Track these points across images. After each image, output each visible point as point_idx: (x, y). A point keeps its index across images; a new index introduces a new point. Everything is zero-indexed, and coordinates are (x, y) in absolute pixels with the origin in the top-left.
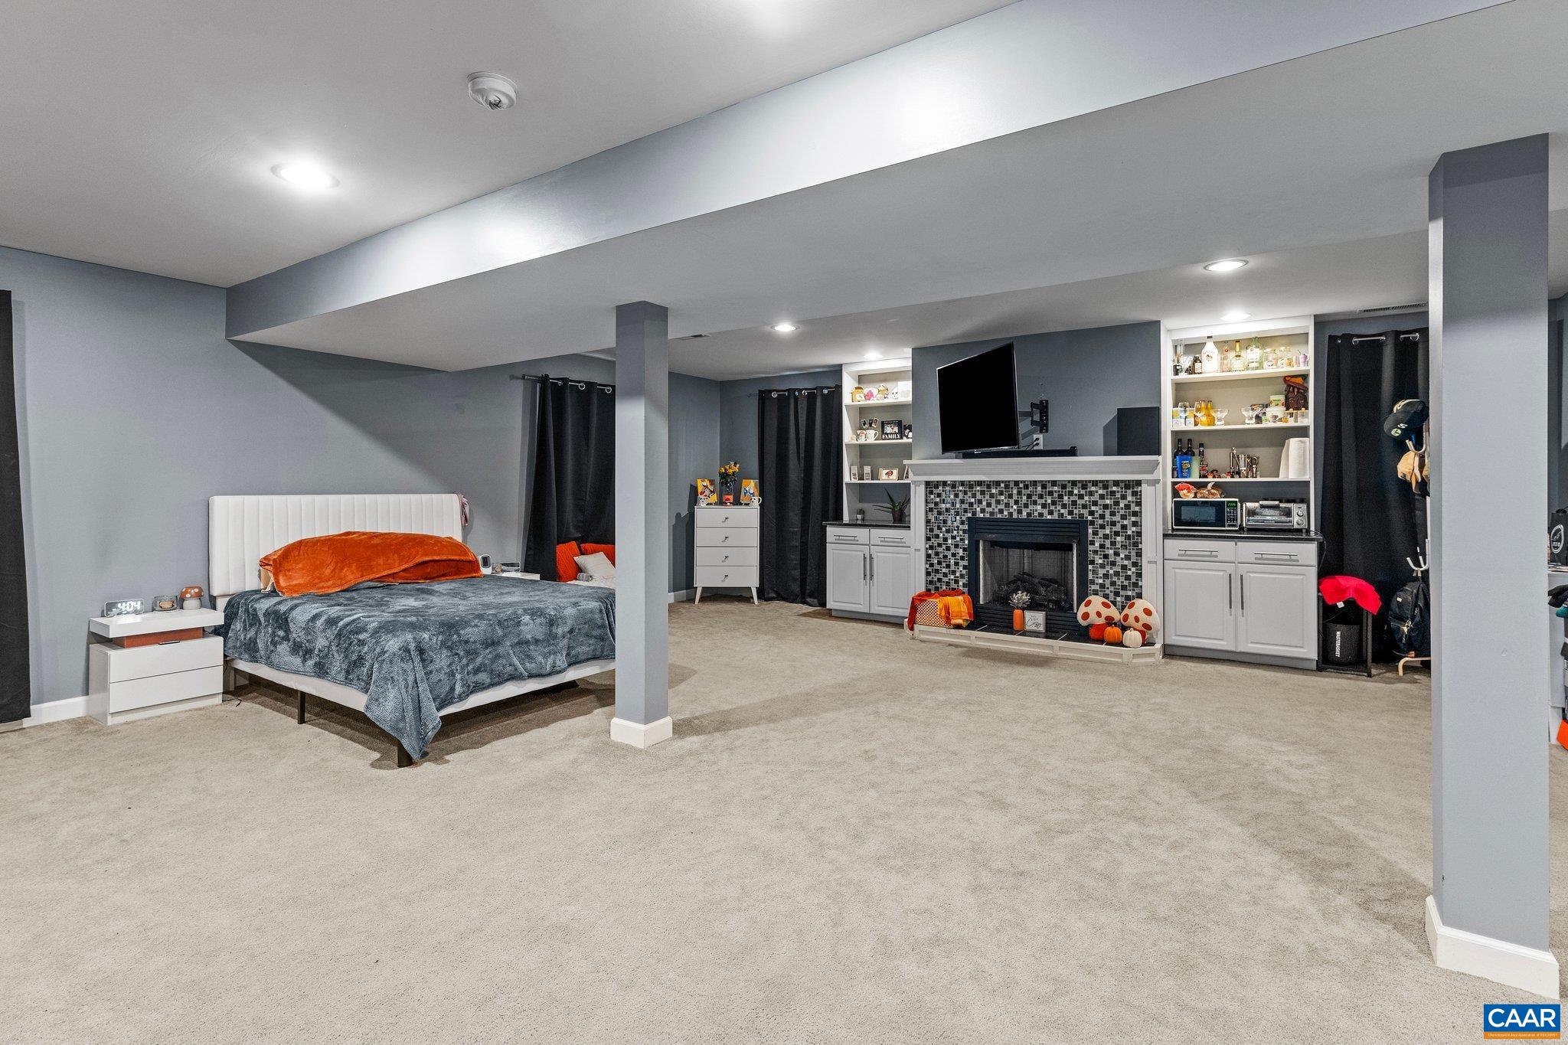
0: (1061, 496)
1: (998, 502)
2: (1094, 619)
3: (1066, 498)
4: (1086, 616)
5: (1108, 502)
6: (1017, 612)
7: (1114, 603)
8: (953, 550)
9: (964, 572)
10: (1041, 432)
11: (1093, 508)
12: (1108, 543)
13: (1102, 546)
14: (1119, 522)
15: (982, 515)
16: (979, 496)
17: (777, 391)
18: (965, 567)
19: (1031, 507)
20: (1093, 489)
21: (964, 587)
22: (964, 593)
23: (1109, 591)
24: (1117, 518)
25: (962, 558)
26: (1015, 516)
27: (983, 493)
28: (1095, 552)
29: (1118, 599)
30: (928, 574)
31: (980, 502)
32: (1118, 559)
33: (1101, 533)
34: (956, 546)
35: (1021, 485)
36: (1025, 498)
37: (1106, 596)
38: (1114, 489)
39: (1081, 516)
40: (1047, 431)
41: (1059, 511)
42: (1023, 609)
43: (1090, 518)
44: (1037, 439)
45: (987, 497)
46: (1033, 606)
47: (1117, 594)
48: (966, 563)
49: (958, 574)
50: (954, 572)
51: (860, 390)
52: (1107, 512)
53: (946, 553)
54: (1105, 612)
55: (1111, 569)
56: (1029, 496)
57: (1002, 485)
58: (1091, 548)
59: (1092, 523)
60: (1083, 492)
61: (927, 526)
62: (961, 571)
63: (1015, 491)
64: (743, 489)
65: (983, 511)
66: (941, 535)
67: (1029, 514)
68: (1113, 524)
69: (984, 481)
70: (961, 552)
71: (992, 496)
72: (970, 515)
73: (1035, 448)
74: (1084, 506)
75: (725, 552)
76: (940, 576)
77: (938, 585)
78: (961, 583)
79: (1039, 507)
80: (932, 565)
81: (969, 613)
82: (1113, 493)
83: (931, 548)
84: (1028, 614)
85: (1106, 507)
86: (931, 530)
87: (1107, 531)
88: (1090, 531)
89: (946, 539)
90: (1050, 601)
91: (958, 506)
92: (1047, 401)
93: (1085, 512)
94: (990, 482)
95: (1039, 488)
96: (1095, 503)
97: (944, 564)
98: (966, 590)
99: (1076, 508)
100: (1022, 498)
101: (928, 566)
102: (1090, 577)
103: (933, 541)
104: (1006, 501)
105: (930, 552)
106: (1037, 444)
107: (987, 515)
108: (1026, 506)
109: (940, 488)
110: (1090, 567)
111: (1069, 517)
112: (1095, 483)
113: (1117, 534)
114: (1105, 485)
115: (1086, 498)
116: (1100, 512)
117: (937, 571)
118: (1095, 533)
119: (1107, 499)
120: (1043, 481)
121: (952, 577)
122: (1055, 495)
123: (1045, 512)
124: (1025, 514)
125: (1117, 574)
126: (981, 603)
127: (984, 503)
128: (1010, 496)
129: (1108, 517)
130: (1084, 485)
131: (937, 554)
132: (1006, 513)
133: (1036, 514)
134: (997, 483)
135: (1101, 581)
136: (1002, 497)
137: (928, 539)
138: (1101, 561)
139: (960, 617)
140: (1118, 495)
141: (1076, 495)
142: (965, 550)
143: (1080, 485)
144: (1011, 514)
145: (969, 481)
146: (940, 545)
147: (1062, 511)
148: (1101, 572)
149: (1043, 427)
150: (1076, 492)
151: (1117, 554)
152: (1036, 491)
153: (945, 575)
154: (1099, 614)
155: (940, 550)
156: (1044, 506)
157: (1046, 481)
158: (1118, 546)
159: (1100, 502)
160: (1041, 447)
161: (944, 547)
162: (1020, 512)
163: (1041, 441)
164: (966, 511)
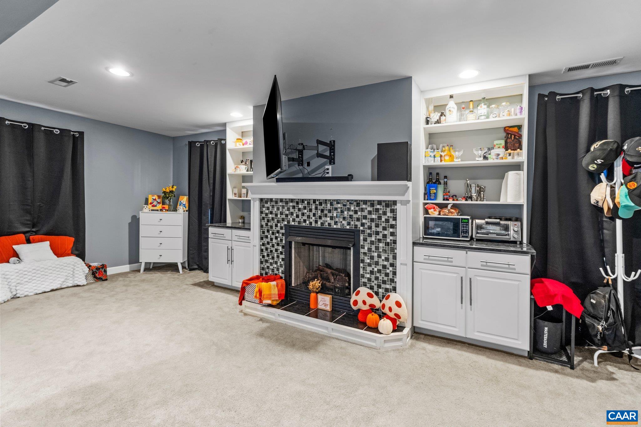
0: (342, 212)
1: (303, 214)
2: (360, 305)
3: (346, 213)
4: (356, 303)
5: (374, 216)
6: (313, 295)
7: (377, 293)
8: (276, 247)
9: (282, 263)
10: (330, 164)
11: (364, 221)
12: (373, 248)
13: (370, 250)
14: (381, 232)
15: (293, 223)
16: (292, 210)
17: (200, 142)
18: (283, 259)
19: (323, 219)
20: (364, 206)
21: (282, 273)
22: (281, 278)
23: (374, 283)
24: (380, 229)
25: (281, 253)
26: (313, 225)
27: (294, 207)
28: (365, 254)
29: (380, 290)
30: (261, 262)
31: (292, 214)
32: (380, 260)
33: (369, 239)
34: (278, 244)
35: (317, 203)
36: (319, 212)
37: (372, 288)
38: (378, 207)
39: (356, 226)
40: (334, 164)
41: (341, 222)
42: (317, 293)
43: (362, 228)
44: (328, 169)
45: (297, 210)
46: (324, 290)
47: (379, 286)
48: (283, 256)
49: (279, 264)
50: (276, 263)
51: (239, 141)
52: (373, 225)
53: (272, 249)
54: (369, 301)
55: (375, 267)
56: (322, 211)
57: (306, 202)
58: (362, 251)
59: (363, 232)
60: (357, 209)
61: (261, 229)
62: (280, 262)
63: (313, 207)
64: (179, 202)
65: (294, 220)
66: (269, 236)
67: (322, 224)
68: (377, 233)
69: (295, 199)
70: (280, 248)
71: (299, 210)
72: (286, 223)
73: (327, 175)
74: (358, 219)
75: (160, 240)
76: (268, 264)
77: (267, 270)
78: (280, 271)
79: (328, 219)
80: (263, 257)
81: (280, 295)
82: (377, 210)
83: (263, 245)
84: (320, 296)
85: (372, 220)
86: (264, 232)
87: (373, 239)
88: (362, 238)
89: (272, 239)
90: (337, 287)
91: (279, 216)
92: (334, 141)
93: (359, 224)
94: (298, 199)
95: (329, 205)
96: (365, 217)
97: (270, 257)
98: (283, 276)
99: (352, 221)
100: (317, 212)
101: (261, 257)
102: (361, 272)
103: (265, 240)
104: (308, 214)
105: (263, 247)
106: (328, 173)
107: (297, 224)
108: (320, 218)
109: (269, 203)
110: (361, 265)
111: (348, 227)
112: (365, 202)
113: (379, 241)
114: (372, 203)
115: (359, 213)
116: (369, 224)
117: (267, 261)
118: (365, 240)
119: (373, 214)
121: (275, 266)
122: (339, 210)
123: (332, 222)
124: (319, 223)
125: (379, 271)
126: (293, 285)
127: (295, 215)
128: (311, 210)
129: (374, 228)
130: (358, 203)
131: (267, 249)
132: (307, 222)
133: (327, 224)
134: (303, 201)
135: (368, 276)
136: (305, 211)
137: (262, 238)
138: (368, 261)
140: (381, 212)
141: (352, 211)
142: (283, 247)
143: (355, 203)
144: (311, 223)
145: (286, 199)
146: (268, 243)
147: (343, 222)
148: (369, 269)
149: (332, 160)
150: (352, 208)
151: (379, 256)
152: (327, 208)
153: (271, 264)
154: (364, 303)
155: (268, 246)
156: (332, 218)
157: (333, 200)
158: (381, 250)
159: (369, 216)
160: (330, 175)
161: (271, 244)
162: (316, 222)
163: (330, 171)
164: (283, 220)
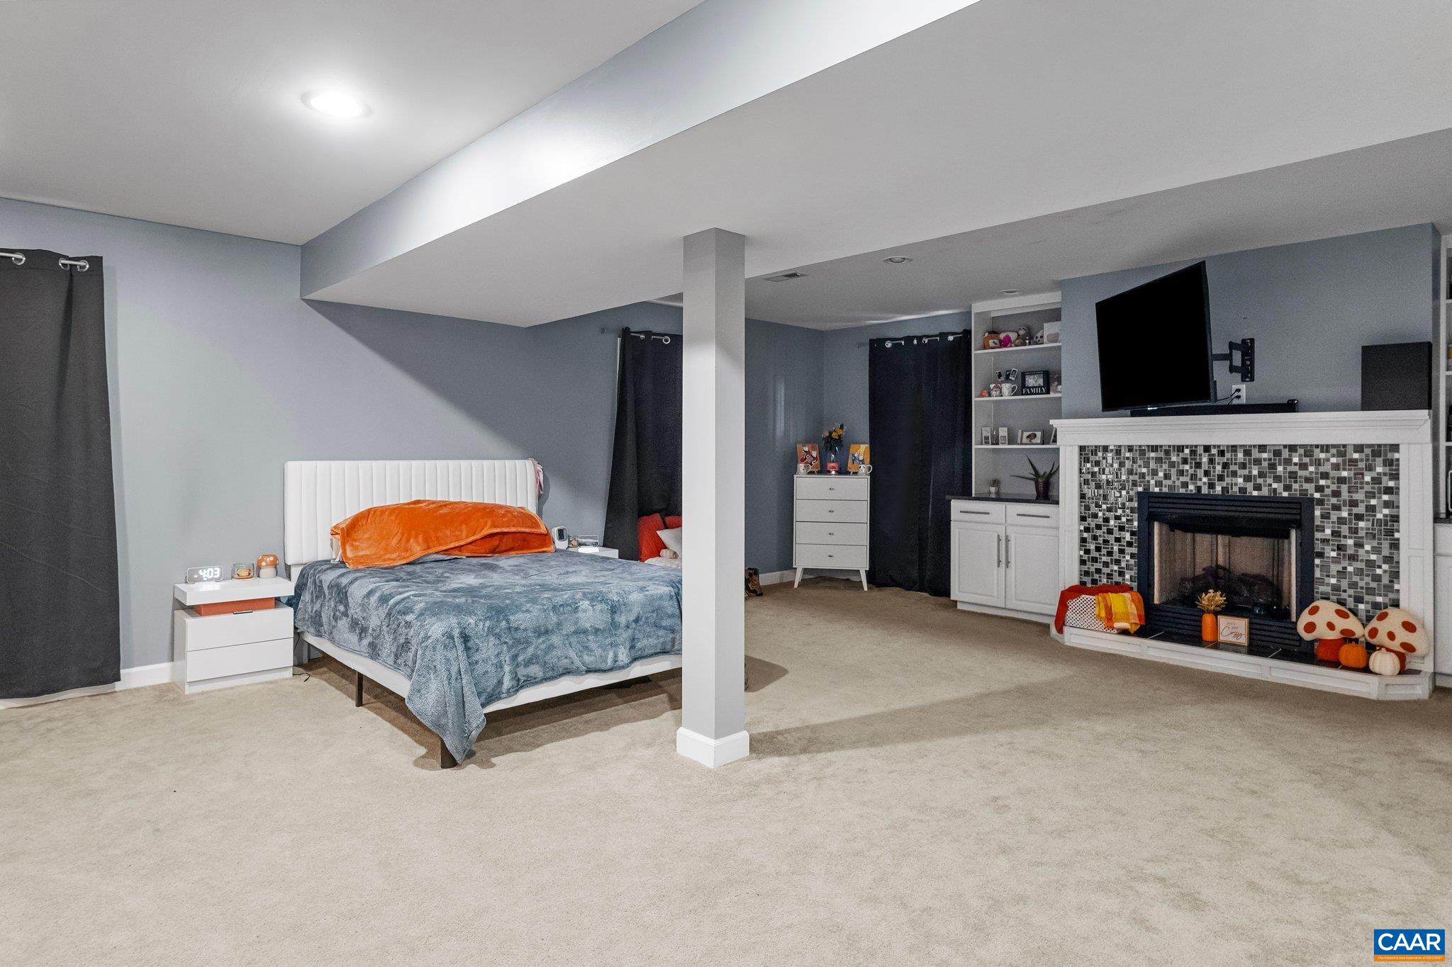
0: (1272, 466)
1: (1181, 473)
2: (1322, 632)
3: (1280, 469)
4: (1311, 627)
5: (1345, 474)
6: (1208, 619)
7: (1355, 613)
8: (1117, 534)
9: (1132, 562)
10: (1243, 380)
11: (1322, 482)
12: (1345, 530)
13: (1336, 534)
14: (1362, 501)
15: (1157, 490)
16: (1152, 465)
17: (892, 339)
18: (1132, 556)
19: (1228, 480)
20: (1322, 456)
21: (1131, 581)
22: (1131, 589)
23: (1347, 596)
24: (1359, 496)
25: (1130, 544)
26: (1205, 490)
27: (1159, 460)
28: (1325, 541)
29: (1361, 606)
30: (1083, 562)
31: (1155, 473)
32: (1361, 552)
33: (1334, 516)
34: (1122, 529)
35: (1214, 451)
36: (1219, 468)
37: (1342, 602)
38: (1356, 456)
39: (1305, 491)
40: (1252, 379)
41: (1270, 485)
42: (1216, 613)
43: (1317, 495)
44: (1238, 390)
45: (1165, 466)
46: (1230, 609)
47: (1359, 600)
48: (1134, 550)
49: (1123, 564)
50: (1118, 562)
51: (994, 335)
52: (1344, 488)
53: (1107, 537)
54: (1341, 624)
55: (1350, 565)
56: (1225, 466)
57: (1187, 451)
58: (1318, 535)
59: (1321, 502)
60: (1306, 460)
61: (1081, 502)
62: (1127, 561)
63: (1205, 460)
64: (850, 456)
65: (1159, 484)
66: (1100, 514)
67: (1224, 489)
68: (1354, 504)
69: (1161, 446)
70: (1128, 536)
71: (1172, 465)
72: (1140, 489)
73: (1236, 402)
74: (1308, 480)
75: (831, 528)
76: (1099, 566)
77: (1096, 576)
78: (1127, 577)
79: (1240, 480)
80: (1087, 552)
81: (1140, 616)
82: (1353, 462)
83: (1087, 530)
84: (1223, 621)
85: (1342, 480)
86: (1087, 508)
87: (1345, 514)
88: (1317, 513)
89: (1106, 520)
90: (1256, 604)
91: (1124, 477)
92: (1252, 340)
93: (1310, 487)
94: (1169, 446)
95: (1240, 455)
96: (1325, 476)
97: (1104, 551)
98: (1135, 585)
99: (1296, 482)
100: (1214, 468)
101: (1082, 553)
102: (1317, 574)
103: (1092, 523)
104: (1191, 471)
105: (1085, 535)
106: (1238, 397)
107: (1165, 490)
108: (1221, 478)
109: (1100, 454)
110: (1317, 561)
111: (1285, 494)
112: (1325, 448)
113: (1359, 517)
114: (1341, 450)
115: (1312, 469)
116: (1334, 487)
117: (1095, 560)
118: (1325, 516)
119: (1344, 469)
120: (1245, 446)
121: (1116, 568)
122: (1265, 464)
123: (1250, 486)
124: (1218, 489)
125: (1359, 572)
126: (1156, 602)
127: (1161, 474)
128: (1198, 465)
129: (1345, 495)
130: (1308, 450)
131: (1095, 538)
132: (1191, 487)
133: (1236, 489)
134: (1180, 449)
135: (1333, 581)
136: (1187, 467)
137: (1083, 519)
138: (1334, 554)
139: (1127, 620)
140: (1362, 465)
141: (1296, 464)
142: (1133, 533)
143: (1301, 451)
144: (1199, 489)
145: (1140, 446)
146: (1098, 527)
147: (1275, 485)
148: (1335, 568)
149: (1247, 373)
150: (1296, 460)
151: (1359, 545)
152: (1236, 459)
153: (1106, 564)
154: (1331, 626)
155: (1098, 533)
156: (1248, 478)
157: (1250, 446)
158: (1362, 533)
159: (1333, 474)
160: (1243, 401)
161: (1104, 529)
162: (1212, 486)
163: (1243, 393)
164: (1135, 484)
